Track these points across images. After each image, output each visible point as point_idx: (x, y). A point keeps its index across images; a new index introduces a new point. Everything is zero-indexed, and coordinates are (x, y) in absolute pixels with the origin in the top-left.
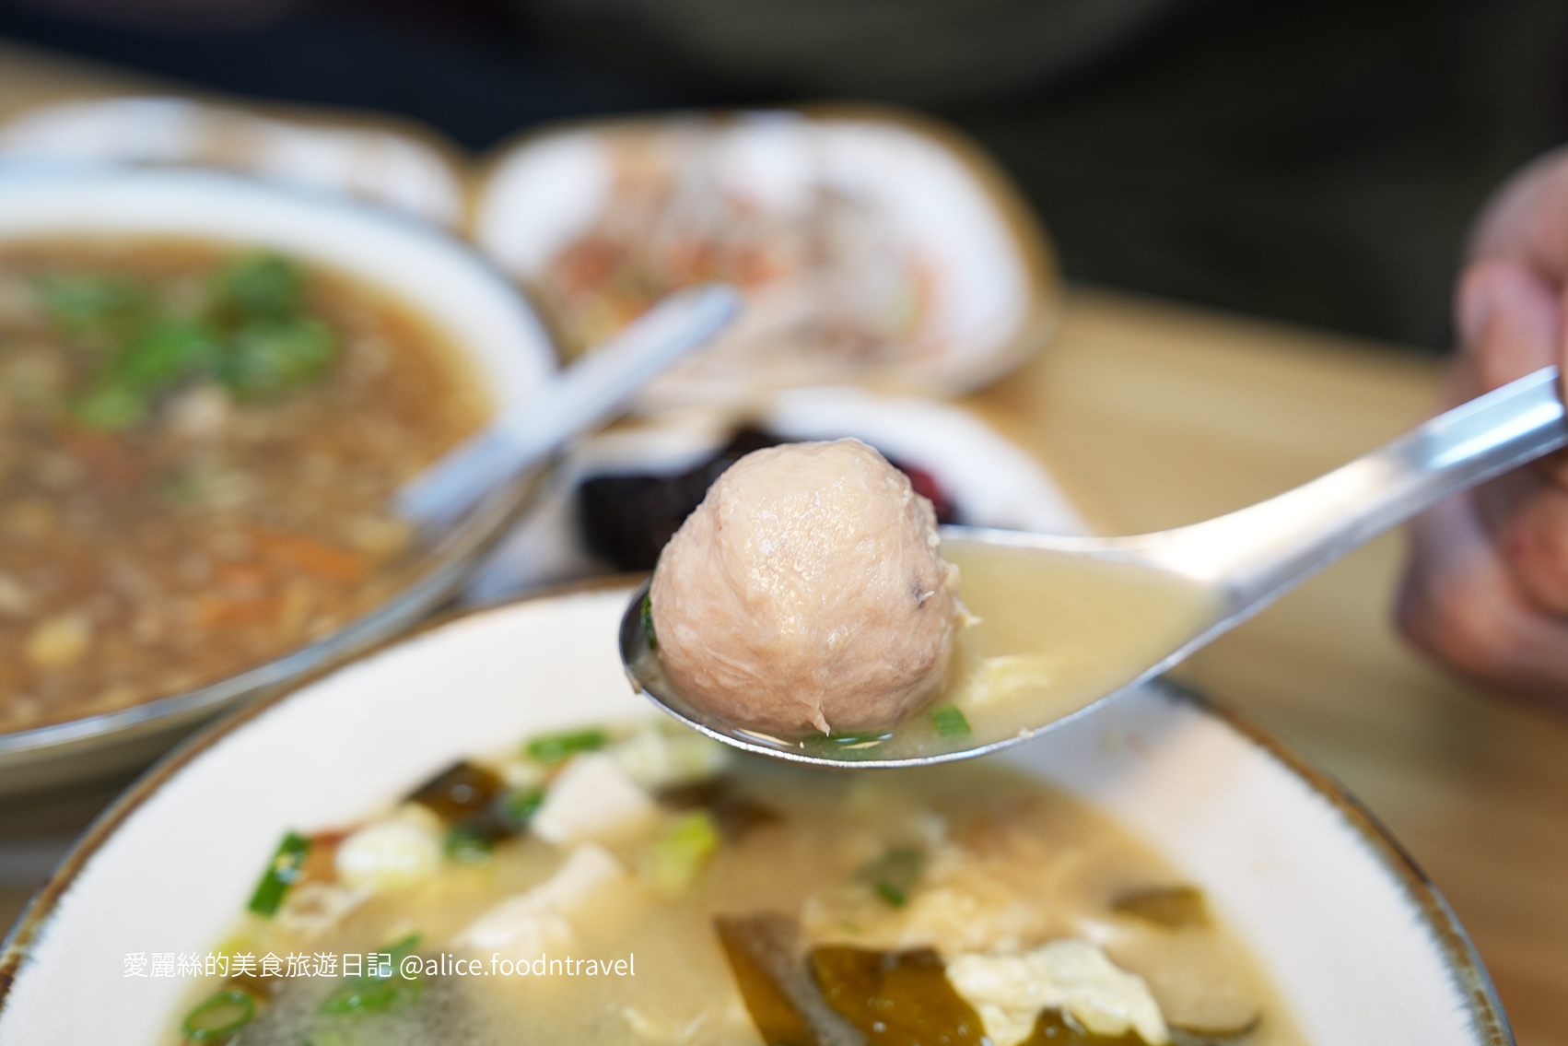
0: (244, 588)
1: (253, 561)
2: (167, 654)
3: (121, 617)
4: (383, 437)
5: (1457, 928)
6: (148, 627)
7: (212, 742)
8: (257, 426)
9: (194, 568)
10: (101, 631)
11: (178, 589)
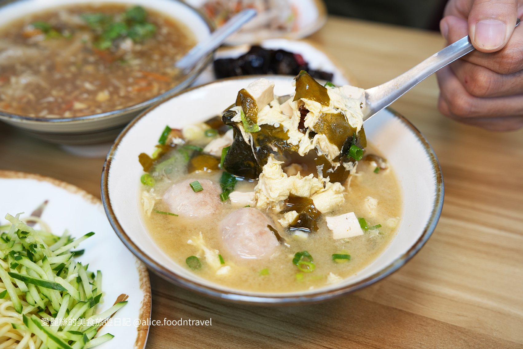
0: (143, 84)
1: (144, 78)
2: (127, 98)
3: (116, 90)
4: (171, 49)
5: (427, 141)
6: (122, 93)
7: (145, 114)
8: (138, 48)
9: (131, 80)
10: (111, 94)
11: (127, 85)
